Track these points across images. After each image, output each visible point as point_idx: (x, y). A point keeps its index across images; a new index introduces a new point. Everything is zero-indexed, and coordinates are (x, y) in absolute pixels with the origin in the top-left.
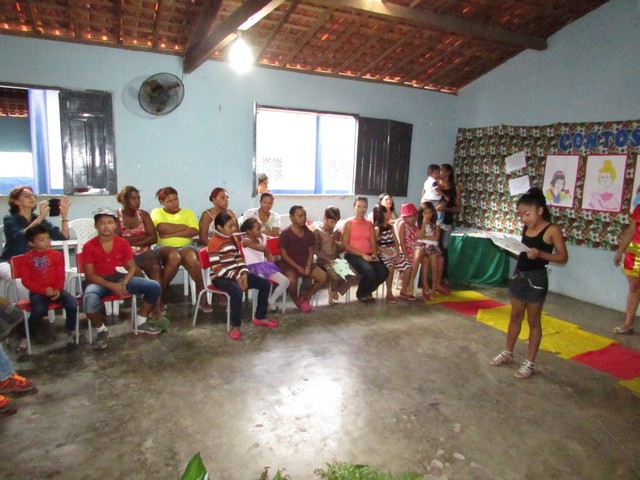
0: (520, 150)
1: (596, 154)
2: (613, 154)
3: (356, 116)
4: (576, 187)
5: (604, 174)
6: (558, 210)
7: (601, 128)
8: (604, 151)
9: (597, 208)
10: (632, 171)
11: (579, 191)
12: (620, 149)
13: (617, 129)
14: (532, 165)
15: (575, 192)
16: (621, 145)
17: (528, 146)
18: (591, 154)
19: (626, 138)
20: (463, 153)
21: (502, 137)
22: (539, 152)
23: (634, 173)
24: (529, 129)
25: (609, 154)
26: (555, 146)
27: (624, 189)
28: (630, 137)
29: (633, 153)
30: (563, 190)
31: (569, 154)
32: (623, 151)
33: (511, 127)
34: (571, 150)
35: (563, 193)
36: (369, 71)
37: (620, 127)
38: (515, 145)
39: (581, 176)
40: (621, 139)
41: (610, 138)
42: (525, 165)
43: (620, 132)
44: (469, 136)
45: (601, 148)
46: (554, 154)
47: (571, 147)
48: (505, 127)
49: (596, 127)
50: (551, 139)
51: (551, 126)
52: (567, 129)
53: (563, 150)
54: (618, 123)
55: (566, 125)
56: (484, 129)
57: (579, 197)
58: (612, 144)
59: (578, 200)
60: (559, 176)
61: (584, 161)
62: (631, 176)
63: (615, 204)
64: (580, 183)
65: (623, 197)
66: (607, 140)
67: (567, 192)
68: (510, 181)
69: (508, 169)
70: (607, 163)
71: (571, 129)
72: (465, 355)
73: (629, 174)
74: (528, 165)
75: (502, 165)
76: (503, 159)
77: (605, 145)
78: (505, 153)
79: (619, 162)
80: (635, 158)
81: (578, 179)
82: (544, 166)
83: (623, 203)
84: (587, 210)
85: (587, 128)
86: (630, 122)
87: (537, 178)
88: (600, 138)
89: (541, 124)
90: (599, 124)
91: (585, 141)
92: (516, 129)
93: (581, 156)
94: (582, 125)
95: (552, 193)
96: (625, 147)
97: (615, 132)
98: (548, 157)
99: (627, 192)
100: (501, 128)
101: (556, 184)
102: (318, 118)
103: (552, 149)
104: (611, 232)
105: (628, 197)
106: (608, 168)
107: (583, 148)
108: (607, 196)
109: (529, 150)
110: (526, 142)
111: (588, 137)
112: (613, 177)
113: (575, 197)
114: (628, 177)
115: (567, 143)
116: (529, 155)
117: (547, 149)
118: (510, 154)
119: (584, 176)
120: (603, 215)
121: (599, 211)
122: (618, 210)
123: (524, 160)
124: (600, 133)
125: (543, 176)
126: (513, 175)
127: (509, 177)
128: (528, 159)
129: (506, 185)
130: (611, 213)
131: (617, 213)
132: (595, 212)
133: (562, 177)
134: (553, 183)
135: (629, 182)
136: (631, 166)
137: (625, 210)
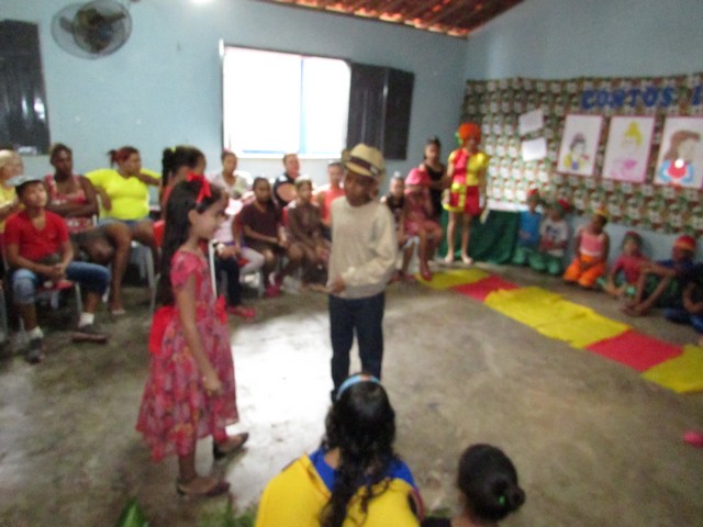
0: (538, 107)
1: (621, 115)
2: (640, 115)
3: (347, 61)
4: (597, 153)
5: (629, 139)
6: (576, 178)
7: (628, 84)
8: (630, 112)
9: (619, 177)
10: (659, 135)
11: (600, 158)
12: (648, 109)
13: (646, 87)
14: (549, 126)
15: (596, 159)
16: (650, 104)
17: (546, 103)
18: (616, 115)
19: (655, 98)
20: (472, 109)
21: (516, 92)
22: (559, 110)
23: (661, 138)
24: (548, 83)
25: (636, 115)
26: (576, 104)
27: (649, 156)
28: (660, 96)
29: (661, 115)
30: (582, 156)
31: (592, 114)
32: (651, 112)
33: (528, 80)
34: (594, 108)
35: (582, 160)
36: (364, 6)
37: (650, 83)
38: (532, 101)
39: (603, 140)
40: (650, 98)
41: (638, 97)
42: (542, 126)
43: (650, 90)
44: (479, 89)
45: (627, 108)
46: (575, 113)
47: (594, 105)
48: (520, 80)
49: (623, 84)
50: (572, 96)
51: (573, 81)
52: (591, 85)
53: (585, 108)
54: (648, 79)
55: (590, 79)
56: (497, 82)
57: (600, 164)
58: (640, 104)
59: (599, 168)
60: (579, 140)
61: (607, 122)
62: (658, 141)
63: (638, 173)
64: (602, 148)
65: (647, 166)
66: (634, 99)
67: (586, 158)
68: (524, 144)
69: (523, 129)
70: (633, 126)
71: (594, 84)
72: (467, 346)
73: (656, 139)
74: (545, 126)
75: (515, 124)
76: (517, 118)
77: (632, 104)
78: (519, 111)
79: (646, 125)
80: (663, 121)
81: (600, 144)
82: (563, 127)
84: (609, 180)
85: (613, 84)
86: (661, 79)
87: (554, 142)
88: (627, 97)
89: (562, 78)
90: (626, 79)
91: (610, 99)
92: (534, 82)
93: (604, 116)
94: (608, 80)
95: (570, 159)
96: (654, 108)
97: (644, 90)
98: (568, 117)
100: (516, 80)
101: (575, 149)
102: (302, 63)
103: (573, 108)
104: (632, 205)
105: (653, 165)
106: (633, 131)
107: (607, 107)
108: (630, 164)
109: (547, 108)
110: (544, 99)
111: (614, 94)
112: (639, 142)
113: (596, 164)
114: (654, 142)
115: (590, 100)
116: (547, 113)
117: (567, 110)
118: (525, 112)
119: (607, 140)
120: (624, 185)
122: (642, 181)
123: (541, 119)
124: (627, 90)
125: (561, 139)
126: (528, 137)
127: (523, 139)
128: (545, 118)
129: (519, 148)
132: (616, 182)
133: (583, 141)
134: (572, 147)
135: (655, 149)
136: (658, 129)
137: (649, 181)
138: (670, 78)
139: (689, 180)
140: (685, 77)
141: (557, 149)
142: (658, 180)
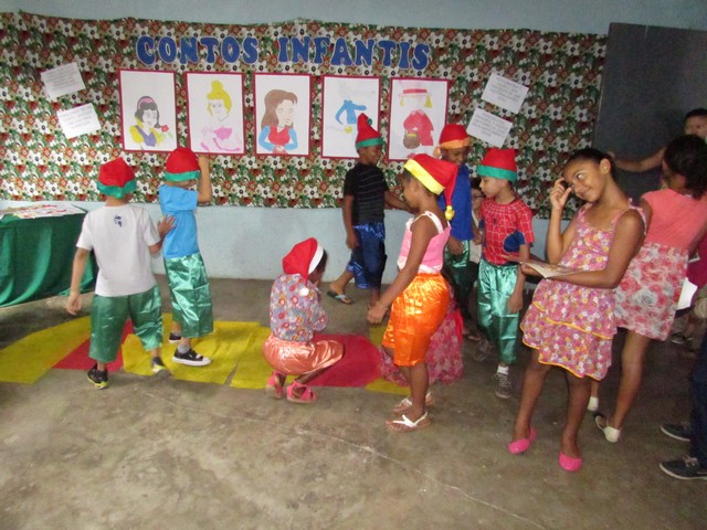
0: (68, 60)
1: (197, 72)
2: (223, 72)
4: (178, 121)
5: (215, 102)
6: (155, 156)
7: (199, 32)
8: (209, 68)
9: (213, 150)
10: (251, 96)
11: (183, 127)
12: (231, 65)
13: (222, 36)
14: (96, 87)
15: (178, 129)
16: (232, 59)
17: (79, 52)
18: (191, 71)
19: (236, 50)
21: (24, 35)
22: (105, 64)
23: (254, 99)
24: (78, 23)
25: (217, 72)
26: (130, 55)
27: (245, 122)
28: (242, 49)
29: (249, 72)
30: (157, 126)
31: (157, 69)
32: (235, 68)
33: (41, 17)
34: (160, 63)
35: (159, 131)
37: (226, 32)
38: (57, 50)
39: (182, 106)
40: (231, 51)
41: (215, 49)
42: (82, 86)
43: (228, 41)
45: (204, 62)
46: (132, 68)
47: (158, 59)
48: (27, 17)
49: (191, 31)
50: (122, 43)
51: (117, 22)
52: (146, 29)
53: (145, 62)
54: (222, 27)
55: (142, 22)
57: (185, 135)
58: (219, 58)
59: (183, 140)
60: (146, 105)
61: (182, 81)
62: (252, 104)
63: (236, 143)
64: (181, 115)
65: (245, 134)
66: (210, 51)
67: (165, 128)
68: (60, 114)
69: (52, 94)
70: (216, 85)
71: (151, 28)
73: (248, 101)
74: (89, 87)
75: (38, 85)
76: (38, 77)
77: (210, 59)
78: (39, 65)
79: (232, 84)
80: (253, 81)
81: (178, 109)
82: (119, 87)
83: (246, 142)
85: (178, 30)
86: (239, 27)
87: (109, 109)
88: (200, 48)
89: (98, 17)
90: (196, 25)
91: (179, 50)
92: (52, 21)
93: (176, 73)
94: (169, 24)
95: (140, 131)
96: (237, 63)
97: (220, 40)
98: (123, 74)
99: (248, 125)
100: (18, 17)
101: (144, 117)
104: (237, 181)
105: (252, 133)
106: (218, 92)
107: (177, 61)
108: (224, 133)
109: (85, 60)
110: (76, 47)
111: (183, 44)
112: (228, 107)
113: (179, 136)
114: (247, 105)
115: (151, 51)
116: (87, 69)
117: (118, 60)
118: (50, 67)
119: (186, 104)
120: (223, 159)
121: (217, 155)
122: (242, 151)
123: (79, 77)
124: (199, 39)
125: (121, 105)
126: (64, 103)
127: (55, 106)
128: (86, 76)
129: (53, 120)
130: (234, 156)
131: (241, 155)
133: (153, 106)
134: (139, 115)
135: (249, 112)
136: (249, 89)
137: (250, 151)
138: (249, 27)
139: (295, 146)
140: (266, 26)
141: (117, 119)
142: (260, 150)
